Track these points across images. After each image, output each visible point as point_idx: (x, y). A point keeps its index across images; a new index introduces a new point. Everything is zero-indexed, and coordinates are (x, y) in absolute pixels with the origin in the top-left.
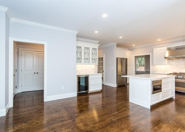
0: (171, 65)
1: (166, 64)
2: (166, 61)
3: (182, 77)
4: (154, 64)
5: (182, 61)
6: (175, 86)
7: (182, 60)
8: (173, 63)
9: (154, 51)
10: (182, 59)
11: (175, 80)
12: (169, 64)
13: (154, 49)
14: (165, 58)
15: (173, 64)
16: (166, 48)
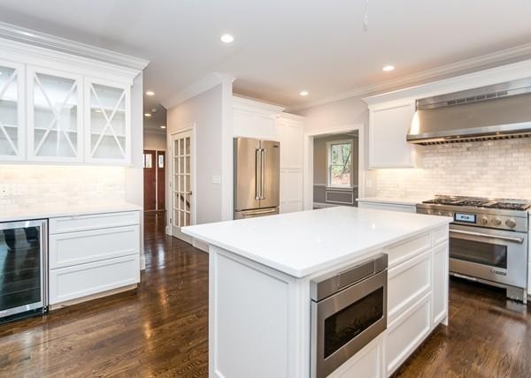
0: (428, 168)
1: (414, 165)
2: (413, 153)
3: (472, 218)
4: (372, 164)
5: (470, 153)
6: (451, 256)
7: (468, 149)
8: (436, 162)
9: (372, 115)
10: (469, 145)
11: (450, 232)
12: (420, 165)
13: (372, 108)
14: (410, 139)
15: (437, 166)
16: (411, 101)
